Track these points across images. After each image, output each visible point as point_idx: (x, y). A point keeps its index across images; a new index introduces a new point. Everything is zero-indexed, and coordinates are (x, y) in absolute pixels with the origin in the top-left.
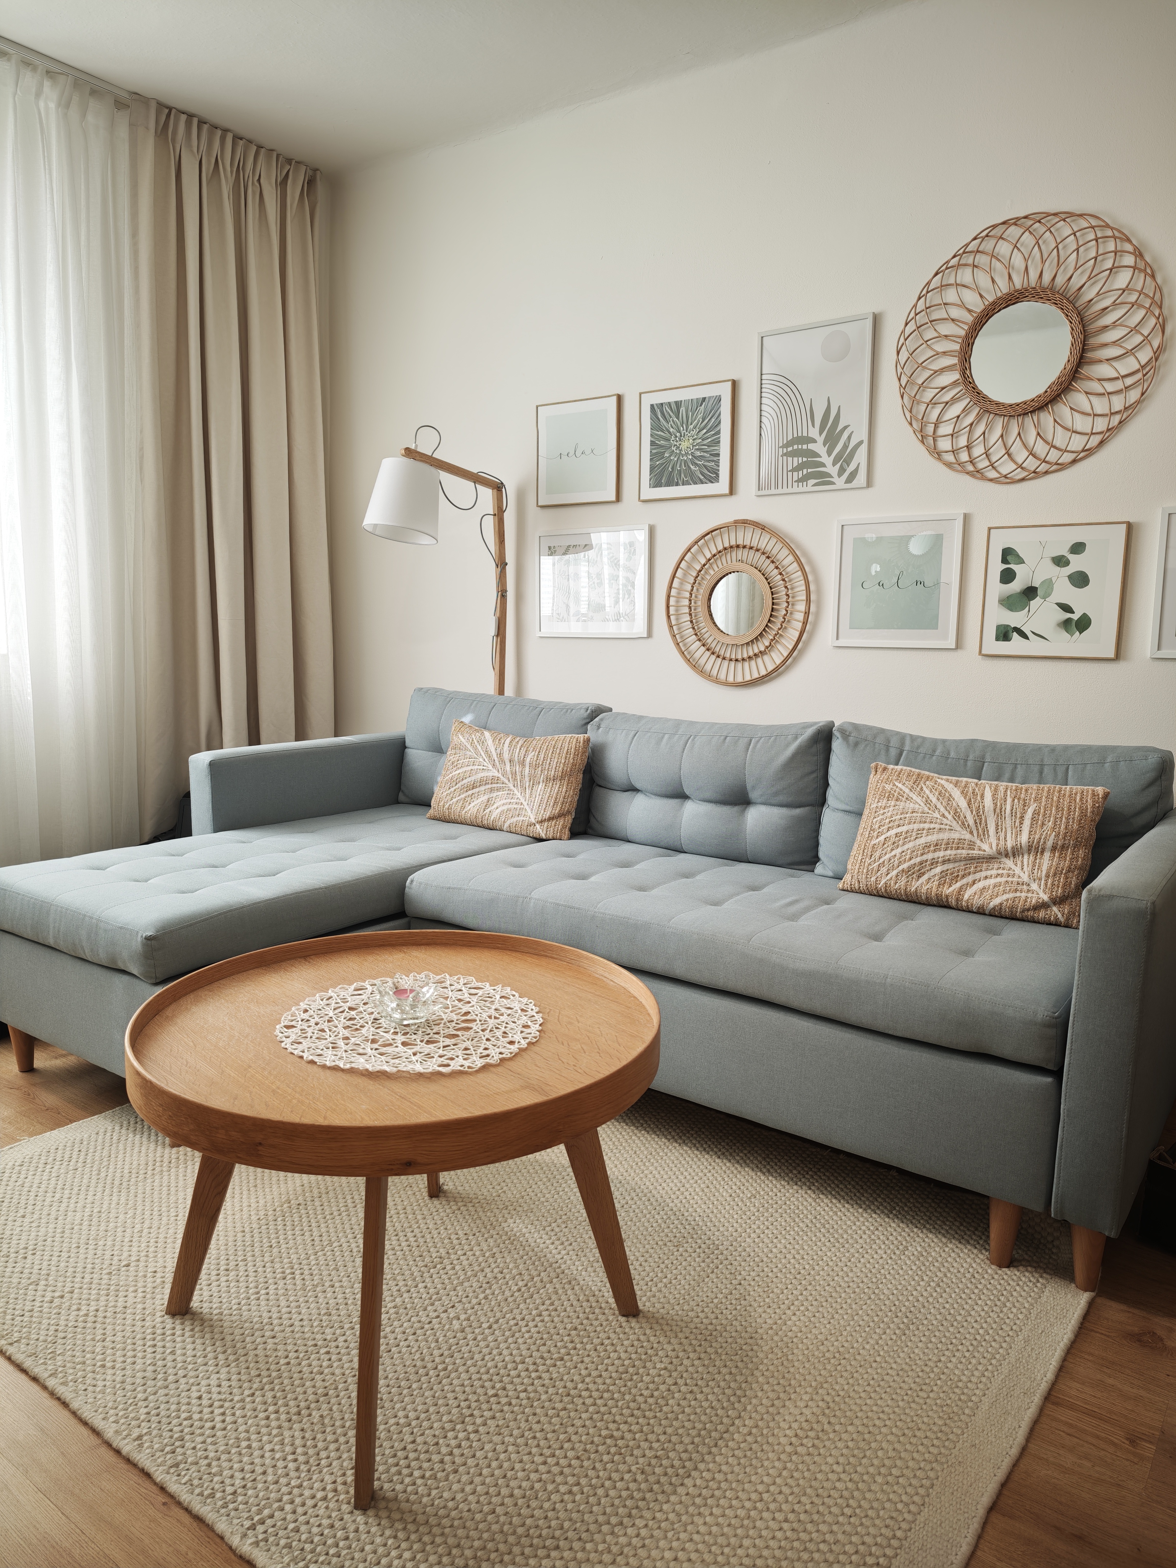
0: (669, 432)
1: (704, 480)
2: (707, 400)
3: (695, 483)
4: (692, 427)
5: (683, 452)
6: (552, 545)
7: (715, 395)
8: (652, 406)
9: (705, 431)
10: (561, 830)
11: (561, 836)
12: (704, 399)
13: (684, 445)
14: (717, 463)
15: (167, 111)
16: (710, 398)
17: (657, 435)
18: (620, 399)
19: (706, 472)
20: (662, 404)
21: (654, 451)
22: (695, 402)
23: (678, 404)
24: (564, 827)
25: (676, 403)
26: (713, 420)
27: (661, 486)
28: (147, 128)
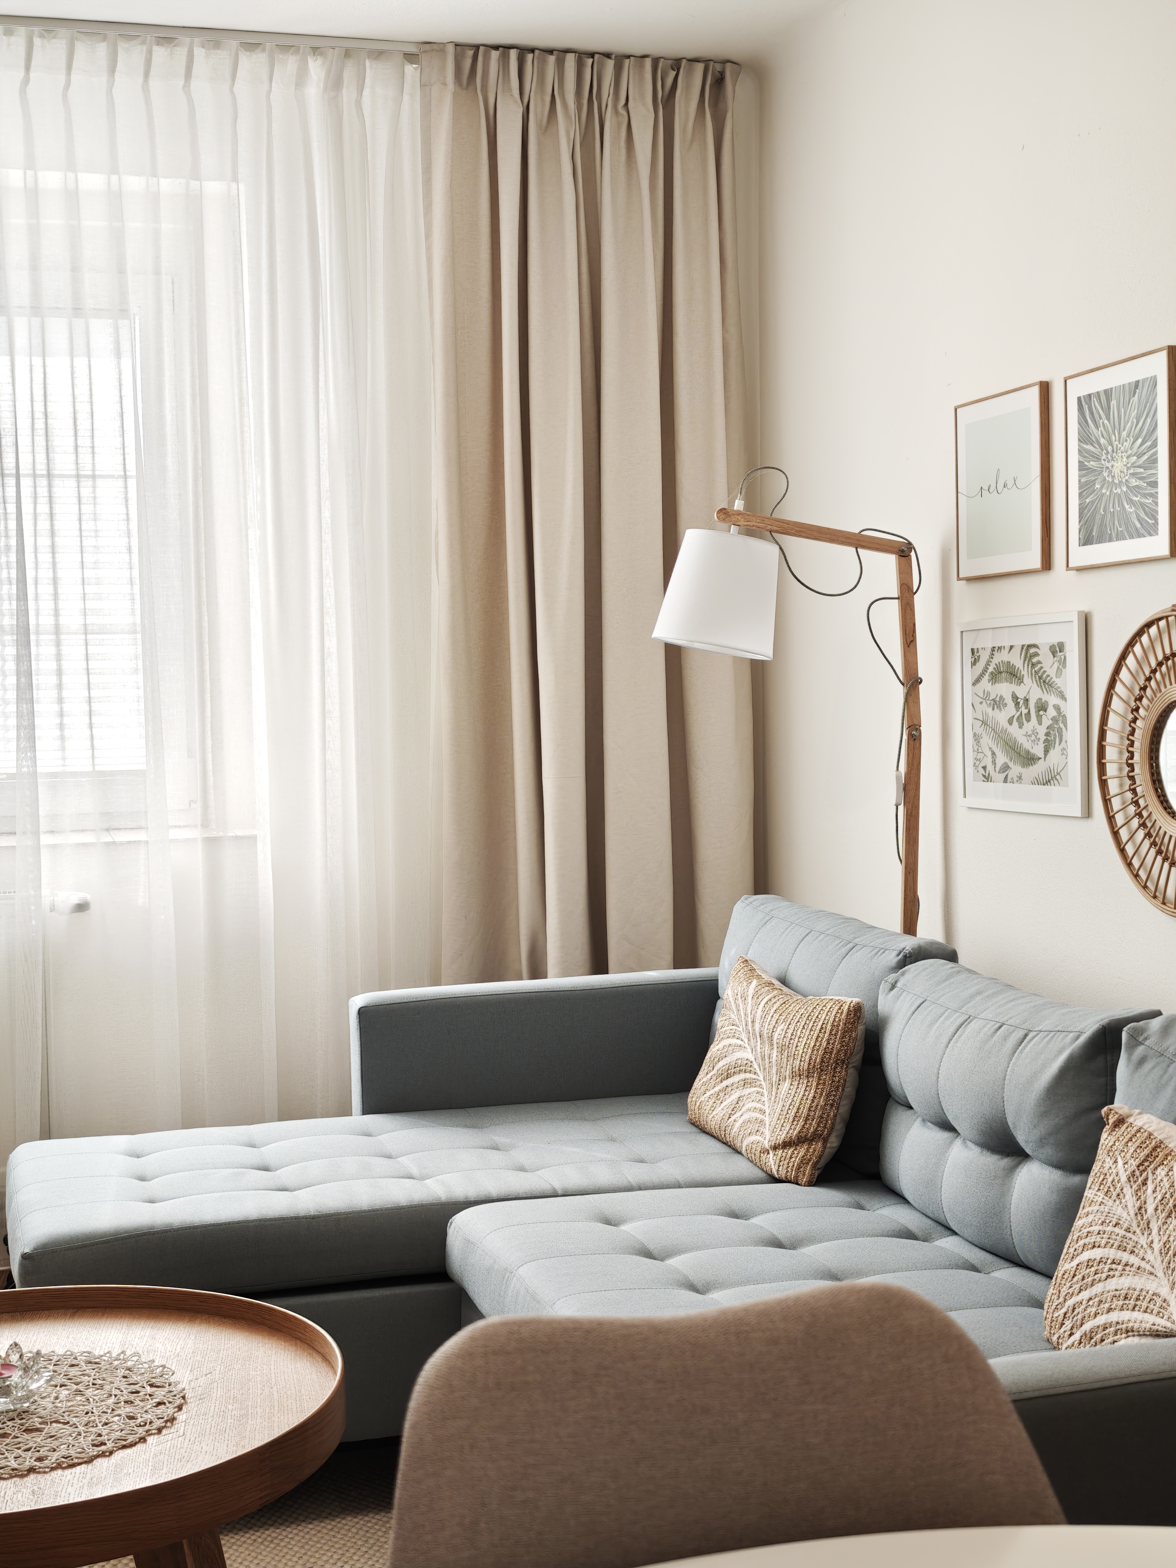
0: (1100, 445)
1: (1142, 531)
2: (1140, 384)
3: (1132, 537)
4: (1124, 434)
5: (1116, 481)
6: (975, 647)
7: (1149, 375)
8: (1079, 399)
9: (1140, 440)
10: (799, 1167)
11: (797, 1177)
12: (1137, 382)
13: (1118, 466)
14: (1155, 496)
15: (470, 53)
16: (1144, 380)
17: (1087, 451)
18: (1045, 389)
19: (1143, 515)
20: (1090, 395)
21: (1083, 480)
22: (1127, 388)
23: (1108, 393)
24: (803, 1162)
25: (1106, 391)
26: (1149, 420)
27: (1091, 544)
28: (445, 84)
